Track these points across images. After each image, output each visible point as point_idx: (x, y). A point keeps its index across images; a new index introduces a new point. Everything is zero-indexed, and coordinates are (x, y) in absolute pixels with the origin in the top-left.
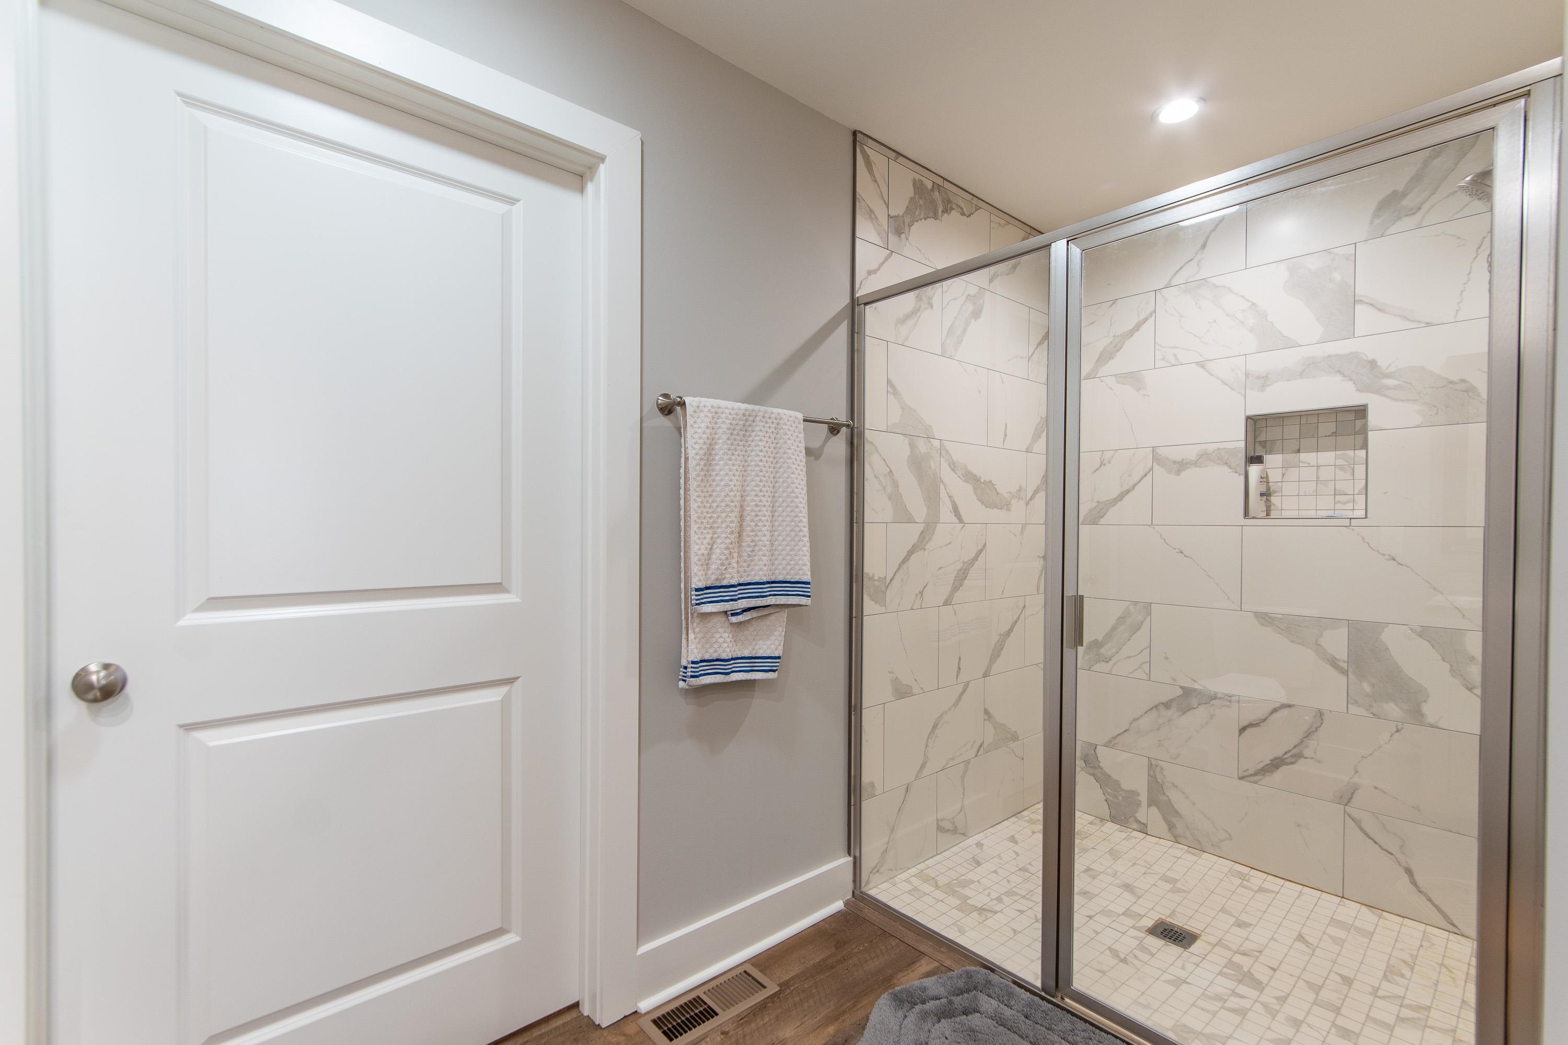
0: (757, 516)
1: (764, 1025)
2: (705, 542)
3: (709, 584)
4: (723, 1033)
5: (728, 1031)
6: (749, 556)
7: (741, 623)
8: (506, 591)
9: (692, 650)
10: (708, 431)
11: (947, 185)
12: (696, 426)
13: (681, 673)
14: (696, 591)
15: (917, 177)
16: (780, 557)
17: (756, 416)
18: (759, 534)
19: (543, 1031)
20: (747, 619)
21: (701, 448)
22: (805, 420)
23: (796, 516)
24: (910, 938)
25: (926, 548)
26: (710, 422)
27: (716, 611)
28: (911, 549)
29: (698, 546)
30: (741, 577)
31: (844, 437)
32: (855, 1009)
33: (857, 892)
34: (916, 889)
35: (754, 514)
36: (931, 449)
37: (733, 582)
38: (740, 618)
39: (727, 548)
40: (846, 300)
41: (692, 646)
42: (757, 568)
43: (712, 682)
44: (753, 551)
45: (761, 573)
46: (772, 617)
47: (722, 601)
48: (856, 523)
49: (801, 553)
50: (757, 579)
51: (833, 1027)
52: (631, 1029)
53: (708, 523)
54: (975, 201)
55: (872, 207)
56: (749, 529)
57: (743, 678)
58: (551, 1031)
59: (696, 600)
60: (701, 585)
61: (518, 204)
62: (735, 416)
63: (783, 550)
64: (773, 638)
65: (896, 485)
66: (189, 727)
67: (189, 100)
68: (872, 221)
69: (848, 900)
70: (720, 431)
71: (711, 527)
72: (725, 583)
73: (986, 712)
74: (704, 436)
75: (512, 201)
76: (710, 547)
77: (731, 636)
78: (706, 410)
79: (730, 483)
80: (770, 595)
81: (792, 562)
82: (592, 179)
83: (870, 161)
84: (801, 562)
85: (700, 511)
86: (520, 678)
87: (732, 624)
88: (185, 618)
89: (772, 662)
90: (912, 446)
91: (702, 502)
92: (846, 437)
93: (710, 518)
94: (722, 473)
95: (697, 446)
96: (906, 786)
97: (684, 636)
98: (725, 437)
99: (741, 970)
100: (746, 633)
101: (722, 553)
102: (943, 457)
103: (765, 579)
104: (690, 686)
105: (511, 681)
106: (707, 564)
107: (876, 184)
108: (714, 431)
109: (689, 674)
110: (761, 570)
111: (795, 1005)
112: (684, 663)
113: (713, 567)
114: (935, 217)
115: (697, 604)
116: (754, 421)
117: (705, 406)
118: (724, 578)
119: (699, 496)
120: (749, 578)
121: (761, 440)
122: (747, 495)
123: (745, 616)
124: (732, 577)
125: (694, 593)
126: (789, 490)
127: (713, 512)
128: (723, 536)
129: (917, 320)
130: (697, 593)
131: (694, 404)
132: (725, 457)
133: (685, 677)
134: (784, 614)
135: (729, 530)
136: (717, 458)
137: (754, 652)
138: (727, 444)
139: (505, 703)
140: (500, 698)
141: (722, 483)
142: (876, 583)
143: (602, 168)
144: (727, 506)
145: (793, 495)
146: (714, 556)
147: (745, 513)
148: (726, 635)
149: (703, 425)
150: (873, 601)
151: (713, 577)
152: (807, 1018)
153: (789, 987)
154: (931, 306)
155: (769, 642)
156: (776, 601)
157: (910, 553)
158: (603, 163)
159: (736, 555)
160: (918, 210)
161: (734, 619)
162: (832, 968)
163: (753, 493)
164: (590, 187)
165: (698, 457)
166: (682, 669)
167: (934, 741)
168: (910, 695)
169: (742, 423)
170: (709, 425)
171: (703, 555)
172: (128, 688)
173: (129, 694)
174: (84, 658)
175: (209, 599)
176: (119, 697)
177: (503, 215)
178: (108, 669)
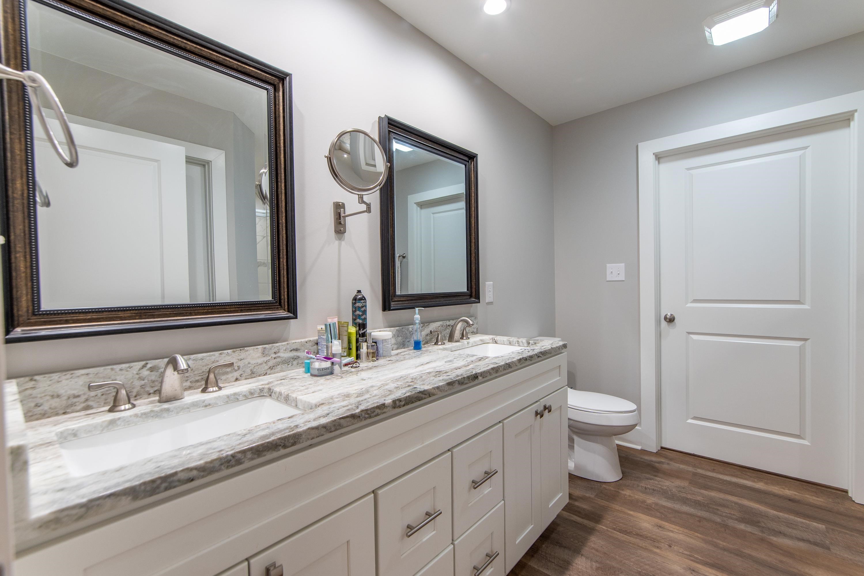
8: (802, 304)
19: (823, 489)
58: (827, 490)
61: (810, 147)
66: (689, 333)
67: (688, 169)
75: (806, 148)
82: (852, 120)
86: (810, 340)
88: (688, 304)
139: (801, 349)
140: (799, 345)
143: (856, 114)
158: (857, 112)
164: (852, 124)
172: (675, 321)
173: (676, 322)
174: (666, 311)
175: (694, 300)
176: (674, 323)
177: (800, 156)
178: (671, 315)
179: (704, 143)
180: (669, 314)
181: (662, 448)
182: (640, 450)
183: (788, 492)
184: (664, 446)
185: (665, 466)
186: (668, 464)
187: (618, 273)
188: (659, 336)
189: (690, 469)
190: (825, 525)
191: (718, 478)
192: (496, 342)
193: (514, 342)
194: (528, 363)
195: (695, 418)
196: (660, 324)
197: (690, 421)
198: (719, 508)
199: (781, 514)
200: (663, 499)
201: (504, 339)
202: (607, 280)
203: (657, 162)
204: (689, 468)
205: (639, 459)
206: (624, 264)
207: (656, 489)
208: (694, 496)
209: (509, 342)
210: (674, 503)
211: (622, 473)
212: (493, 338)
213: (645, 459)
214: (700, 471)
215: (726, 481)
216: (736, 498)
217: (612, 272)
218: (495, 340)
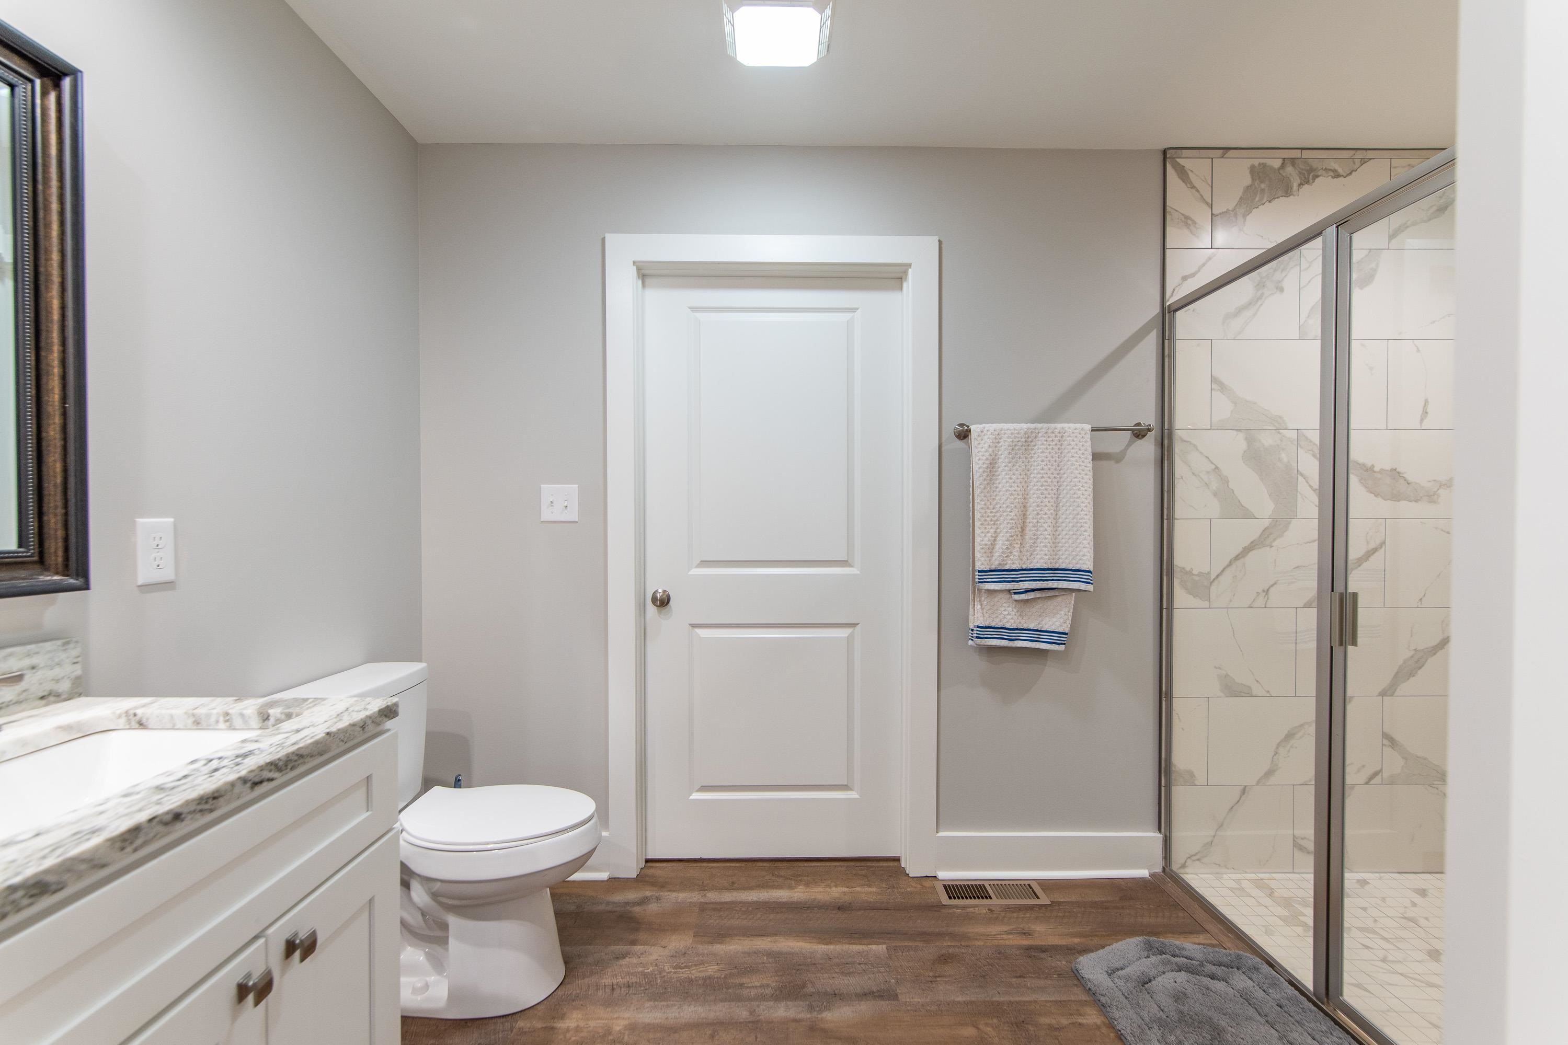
0: (1038, 514)
1: (1023, 917)
2: (989, 535)
3: (993, 568)
4: (989, 910)
5: (994, 911)
6: (1031, 547)
7: (1027, 600)
8: (851, 566)
9: (978, 617)
10: (991, 449)
11: (1306, 154)
12: (980, 446)
13: (970, 634)
14: (979, 572)
15: (1256, 162)
16: (1064, 549)
17: (1038, 433)
18: (1041, 529)
19: (873, 865)
20: (1030, 598)
21: (983, 464)
22: (1093, 430)
23: (1078, 514)
24: (1201, 915)
25: (1274, 544)
26: (993, 443)
27: (999, 589)
28: (1249, 545)
29: (982, 538)
30: (1024, 564)
31: (1153, 440)
32: (1108, 938)
33: (1167, 870)
34: (1242, 889)
35: (1035, 512)
36: (1281, 441)
37: (1014, 567)
38: (1023, 597)
39: (1007, 540)
40: (1156, 310)
41: (978, 614)
42: (1039, 556)
43: (998, 644)
44: (1034, 543)
45: (1042, 561)
46: (1060, 599)
47: (1005, 581)
48: (1167, 519)
49: (1081, 545)
50: (1038, 566)
51: (1079, 940)
52: (927, 883)
53: (991, 520)
54: (1360, 154)
55: (1187, 214)
56: (1031, 525)
57: (1028, 646)
58: (878, 867)
59: (979, 579)
60: (983, 568)
61: (858, 310)
62: (1016, 435)
63: (1066, 543)
64: (1058, 616)
65: (1225, 481)
66: (694, 626)
67: (694, 309)
68: (1188, 228)
69: (1156, 872)
70: (1003, 448)
71: (994, 524)
72: (1007, 567)
73: (1386, 736)
74: (987, 454)
75: (853, 310)
76: (993, 539)
77: (1015, 610)
78: (989, 433)
79: (1010, 489)
80: (1052, 580)
81: (1074, 553)
82: (906, 281)
83: (1185, 171)
84: (1081, 553)
85: (983, 511)
86: (859, 625)
87: (1016, 601)
88: (692, 570)
89: (1060, 637)
90: (1250, 440)
91: (985, 504)
92: (1156, 439)
93: (994, 516)
94: (1004, 481)
95: (981, 462)
96: (1242, 787)
97: (971, 606)
98: (1006, 452)
99: (1027, 883)
100: (1034, 610)
101: (1003, 544)
102: (1302, 448)
103: (1045, 566)
104: (976, 644)
105: (854, 625)
106: (991, 552)
107: (1194, 190)
108: (997, 449)
109: (975, 635)
110: (1042, 558)
111: (1057, 916)
112: (971, 626)
113: (997, 554)
114: (1288, 192)
115: (979, 582)
116: (1036, 437)
117: (988, 431)
118: (1006, 564)
119: (982, 500)
120: (1032, 565)
121: (1042, 452)
122: (1030, 498)
123: (1028, 595)
124: (1013, 563)
125: (977, 573)
126: (1072, 492)
127: (997, 512)
128: (1005, 530)
129: (1258, 310)
130: (980, 574)
131: (979, 430)
132: (1007, 468)
133: (972, 637)
134: (1072, 598)
135: (1009, 526)
136: (1000, 469)
137: (1040, 626)
138: (1008, 458)
139: (850, 639)
140: (847, 635)
141: (1004, 489)
142: (1197, 578)
143: (910, 271)
144: (1007, 507)
145: (1076, 496)
146: (997, 547)
147: (1028, 513)
148: (1010, 609)
149: (986, 445)
150: (1190, 594)
151: (997, 563)
152: (1061, 926)
153: (1059, 906)
154: (1281, 290)
155: (1054, 620)
156: (1058, 585)
157: (1247, 550)
158: (910, 268)
159: (1017, 546)
160: (1258, 196)
161: (1016, 597)
162: (1106, 908)
163: (1035, 496)
164: (905, 285)
165: (981, 470)
166: (970, 631)
167: (1289, 751)
168: (1248, 695)
169: (1023, 439)
170: (992, 445)
171: (986, 545)
172: (671, 602)
173: (672, 605)
174: (656, 585)
175: (702, 561)
176: (668, 607)
177: (848, 321)
178: (664, 591)
179: (719, 263)
180: (660, 590)
181: (647, 861)
182: (607, 881)
183: (834, 892)
184: (650, 857)
185: (653, 907)
186: (658, 899)
187: (565, 504)
188: (643, 635)
189: (694, 897)
190: (884, 943)
191: (740, 902)
192: (141, 725)
193: (213, 719)
194: (181, 829)
195: (704, 788)
196: (645, 613)
197: (696, 796)
198: (744, 980)
199: (831, 947)
200: (648, 1004)
201: (173, 712)
202: (542, 520)
203: (640, 282)
204: (693, 894)
205: (602, 907)
206: (576, 486)
207: (634, 979)
208: (702, 968)
209: (191, 720)
210: (668, 1006)
211: (566, 963)
212: (132, 712)
213: (614, 903)
214: (712, 896)
215: (751, 903)
216: (769, 939)
217: (552, 502)
218: (138, 718)
